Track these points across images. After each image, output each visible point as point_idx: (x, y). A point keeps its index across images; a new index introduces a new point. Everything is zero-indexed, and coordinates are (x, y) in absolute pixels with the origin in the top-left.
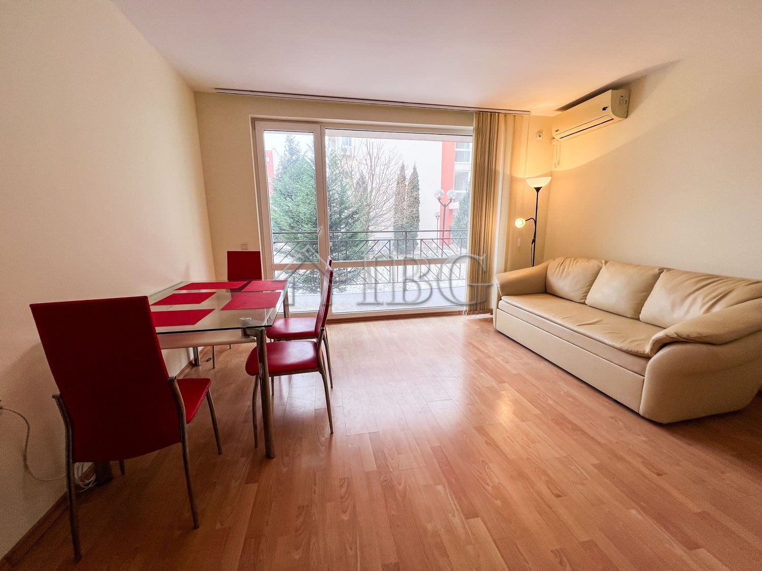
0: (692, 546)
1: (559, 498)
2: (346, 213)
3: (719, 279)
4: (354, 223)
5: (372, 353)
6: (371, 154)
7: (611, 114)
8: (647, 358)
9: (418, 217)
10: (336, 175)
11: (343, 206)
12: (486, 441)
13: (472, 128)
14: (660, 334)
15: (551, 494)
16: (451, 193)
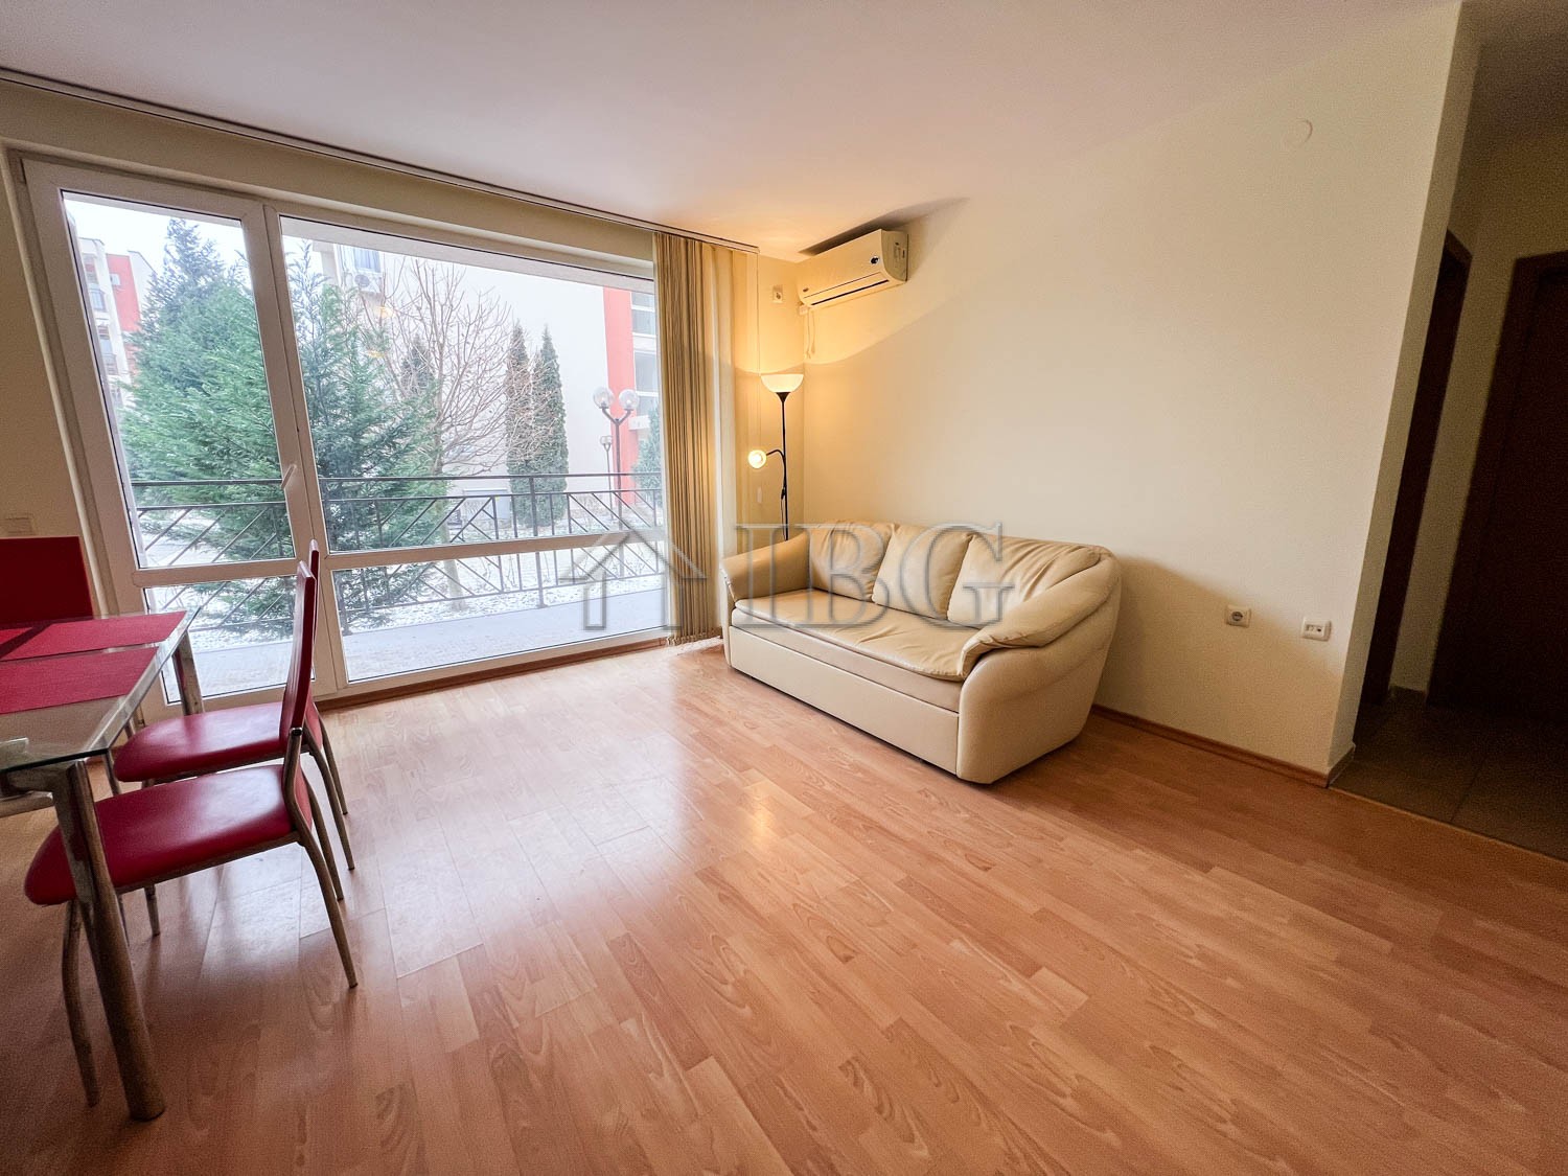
0: (1029, 969)
1: (850, 962)
2: (372, 434)
3: (1037, 545)
4: (397, 458)
5: (463, 762)
6: (431, 296)
7: (884, 271)
8: (960, 682)
9: (563, 445)
10: (332, 338)
11: (362, 416)
12: (719, 895)
13: (650, 264)
14: (973, 640)
15: (836, 959)
16: (629, 396)
